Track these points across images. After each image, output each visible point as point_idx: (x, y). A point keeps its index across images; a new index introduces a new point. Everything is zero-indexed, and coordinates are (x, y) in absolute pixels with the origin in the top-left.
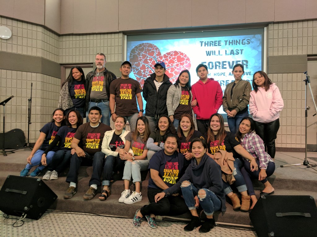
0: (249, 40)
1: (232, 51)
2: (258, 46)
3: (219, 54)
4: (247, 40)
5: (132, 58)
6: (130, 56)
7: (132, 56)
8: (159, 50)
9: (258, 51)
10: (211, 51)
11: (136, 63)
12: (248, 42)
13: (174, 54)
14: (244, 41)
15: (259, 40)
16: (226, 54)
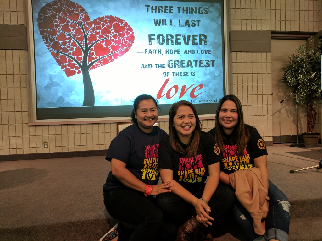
0: (207, 9)
1: (187, 21)
2: (218, 17)
3: (171, 24)
4: (204, 8)
5: (42, 21)
6: (39, 19)
7: (42, 18)
8: (86, 12)
9: (217, 23)
10: (160, 20)
11: (49, 30)
12: (205, 11)
13: (109, 20)
14: (201, 9)
15: (218, 10)
16: (180, 24)
